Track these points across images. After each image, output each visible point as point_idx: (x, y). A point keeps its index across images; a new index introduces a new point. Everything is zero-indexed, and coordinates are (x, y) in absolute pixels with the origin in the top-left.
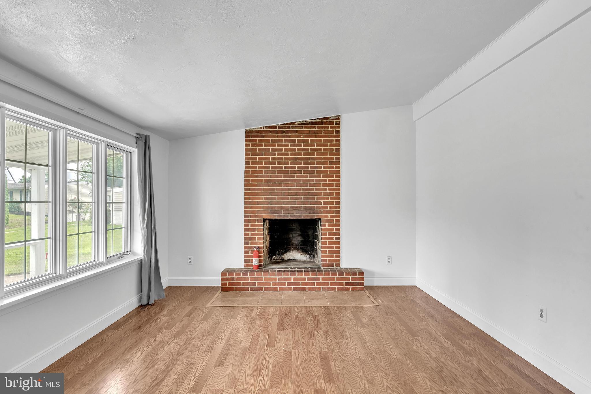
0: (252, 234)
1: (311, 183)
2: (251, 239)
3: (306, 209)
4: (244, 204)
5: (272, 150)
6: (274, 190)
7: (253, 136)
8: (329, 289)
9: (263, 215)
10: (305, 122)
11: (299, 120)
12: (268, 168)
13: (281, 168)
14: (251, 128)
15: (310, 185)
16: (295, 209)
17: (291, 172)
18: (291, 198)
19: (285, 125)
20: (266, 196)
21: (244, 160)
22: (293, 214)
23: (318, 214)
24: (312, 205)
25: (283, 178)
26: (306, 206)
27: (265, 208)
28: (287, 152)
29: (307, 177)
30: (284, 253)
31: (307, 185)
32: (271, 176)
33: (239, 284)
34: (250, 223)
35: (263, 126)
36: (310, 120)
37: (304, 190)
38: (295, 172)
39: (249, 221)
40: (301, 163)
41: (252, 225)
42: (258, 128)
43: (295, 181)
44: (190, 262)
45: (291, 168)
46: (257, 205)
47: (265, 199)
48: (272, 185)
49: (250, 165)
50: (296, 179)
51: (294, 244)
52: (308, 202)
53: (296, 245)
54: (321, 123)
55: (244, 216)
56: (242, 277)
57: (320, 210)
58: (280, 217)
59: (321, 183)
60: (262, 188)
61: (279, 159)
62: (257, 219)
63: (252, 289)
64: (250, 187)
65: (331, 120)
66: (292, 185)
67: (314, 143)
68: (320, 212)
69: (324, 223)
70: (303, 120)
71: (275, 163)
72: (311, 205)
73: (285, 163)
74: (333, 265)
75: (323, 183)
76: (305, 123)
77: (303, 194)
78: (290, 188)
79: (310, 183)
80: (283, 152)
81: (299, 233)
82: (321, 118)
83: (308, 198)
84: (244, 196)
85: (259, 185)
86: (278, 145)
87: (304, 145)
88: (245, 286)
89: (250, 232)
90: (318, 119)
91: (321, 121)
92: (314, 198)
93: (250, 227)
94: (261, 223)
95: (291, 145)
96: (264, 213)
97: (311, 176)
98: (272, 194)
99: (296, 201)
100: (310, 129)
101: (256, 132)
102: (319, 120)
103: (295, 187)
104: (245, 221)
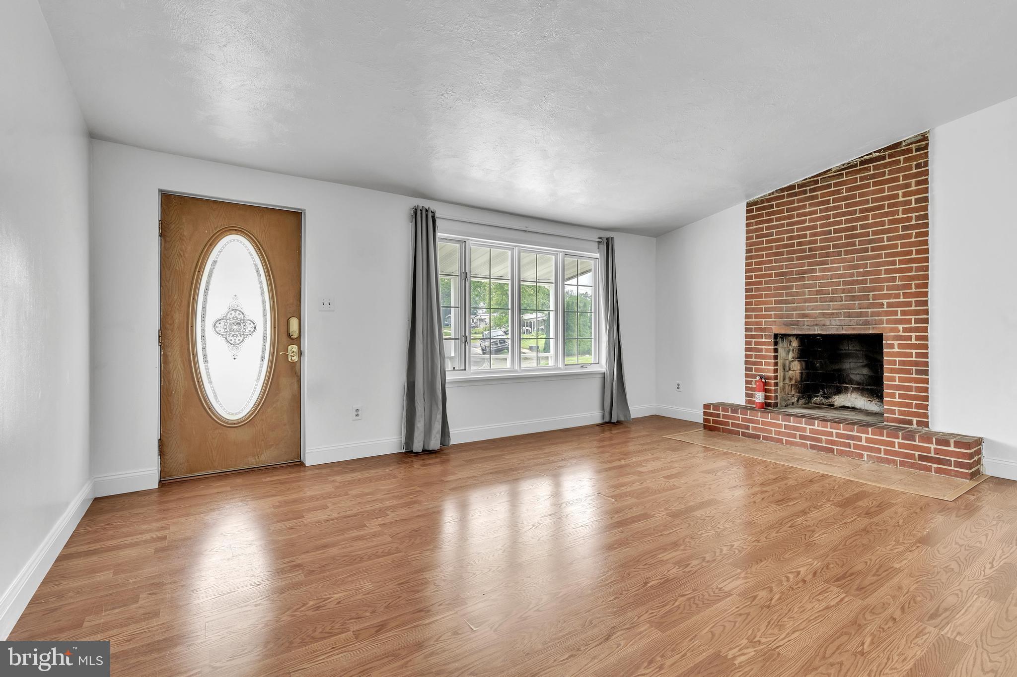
0: (757, 357)
1: (862, 270)
2: (755, 363)
3: (849, 317)
4: (745, 312)
5: (788, 225)
6: (791, 287)
7: (757, 209)
8: (880, 460)
9: (773, 327)
10: (848, 164)
11: (836, 164)
12: (782, 254)
13: (804, 251)
14: (755, 198)
15: (858, 275)
16: (828, 316)
17: (821, 256)
18: (821, 300)
19: (810, 180)
20: (777, 299)
21: (745, 247)
22: (824, 325)
23: (876, 325)
24: (863, 309)
25: (806, 268)
26: (851, 311)
27: (776, 316)
28: (815, 223)
29: (853, 260)
30: (835, 395)
31: (852, 275)
32: (787, 267)
33: (727, 424)
34: (754, 340)
35: (773, 191)
36: (859, 158)
37: (845, 283)
38: (828, 255)
39: (752, 337)
40: (840, 238)
41: (757, 343)
42: (765, 196)
43: (829, 270)
44: (678, 388)
45: (822, 248)
46: (764, 313)
47: (777, 302)
48: (788, 281)
49: (754, 254)
50: (830, 266)
51: (854, 380)
52: (855, 303)
53: (859, 384)
54: (884, 158)
55: (744, 330)
56: (730, 414)
57: (879, 318)
58: (801, 331)
59: (883, 268)
60: (772, 287)
61: (799, 237)
62: (764, 334)
63: (744, 434)
64: (753, 287)
65: (906, 146)
66: (823, 278)
67: (867, 198)
68: (881, 322)
69: (888, 342)
70: (843, 163)
71: (792, 245)
72: (860, 309)
73: (810, 242)
74: (910, 423)
75: (886, 267)
76: (850, 167)
77: (844, 291)
78: (819, 283)
79: (857, 270)
80: (807, 224)
81: (862, 361)
82: (881, 150)
83: (854, 298)
84: (745, 300)
85: (767, 282)
86: (798, 215)
87: (847, 206)
88: (734, 427)
89: (754, 353)
90: (875, 152)
91: (882, 154)
92: (867, 298)
93: (753, 346)
94: (770, 340)
95: (821, 211)
96: (775, 325)
97: (862, 259)
98: (788, 294)
99: (831, 303)
100: (859, 174)
101: (762, 202)
102: (877, 154)
103: (829, 279)
104: (746, 336)
